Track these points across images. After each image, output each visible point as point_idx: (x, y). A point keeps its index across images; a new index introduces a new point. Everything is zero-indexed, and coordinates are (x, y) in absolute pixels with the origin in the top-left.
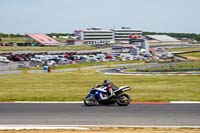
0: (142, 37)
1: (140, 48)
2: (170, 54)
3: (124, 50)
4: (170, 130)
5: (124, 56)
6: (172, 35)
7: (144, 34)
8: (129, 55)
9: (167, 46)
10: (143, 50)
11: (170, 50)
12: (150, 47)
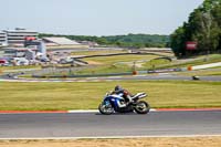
0: (39, 40)
1: (37, 51)
2: (69, 59)
3: (19, 54)
4: (67, 141)
5: (18, 60)
6: (72, 38)
7: (40, 36)
8: (24, 59)
9: (66, 50)
10: (39, 54)
11: (69, 54)
12: (48, 50)
